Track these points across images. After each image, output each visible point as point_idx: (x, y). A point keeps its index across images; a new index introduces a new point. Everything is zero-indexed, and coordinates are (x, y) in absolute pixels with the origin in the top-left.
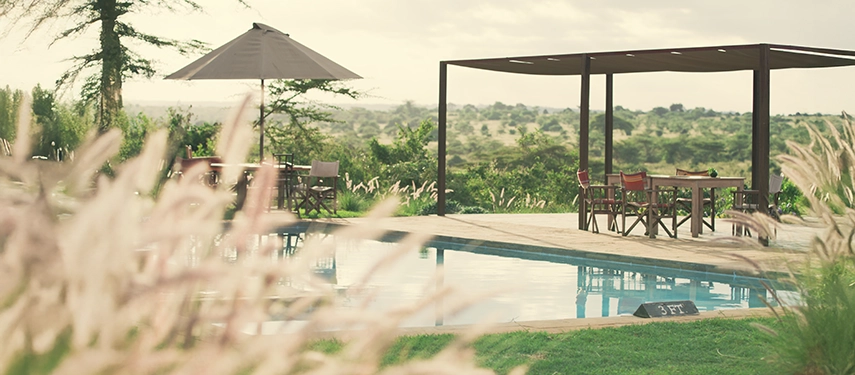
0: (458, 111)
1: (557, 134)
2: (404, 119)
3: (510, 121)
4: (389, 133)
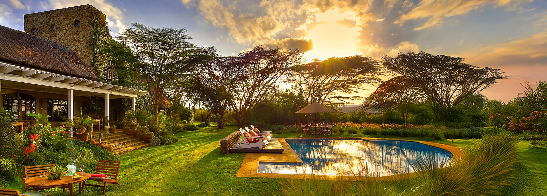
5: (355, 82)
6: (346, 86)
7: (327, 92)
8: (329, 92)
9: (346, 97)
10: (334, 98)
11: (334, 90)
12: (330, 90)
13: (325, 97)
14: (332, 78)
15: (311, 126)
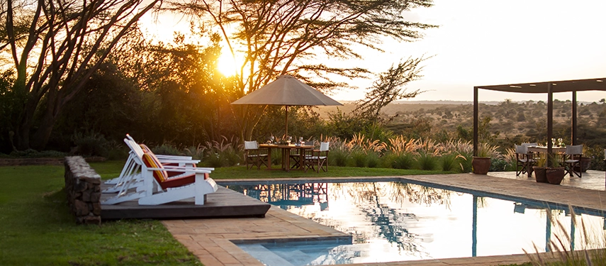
0: (535, 104)
1: (588, 116)
2: (505, 109)
3: (562, 110)
4: (497, 117)
5: (361, 29)
6: (341, 36)
7: (292, 51)
8: (298, 52)
9: (336, 70)
10: (307, 68)
11: (308, 47)
12: (299, 47)
13: (288, 65)
14: (304, 12)
15: (272, 145)
